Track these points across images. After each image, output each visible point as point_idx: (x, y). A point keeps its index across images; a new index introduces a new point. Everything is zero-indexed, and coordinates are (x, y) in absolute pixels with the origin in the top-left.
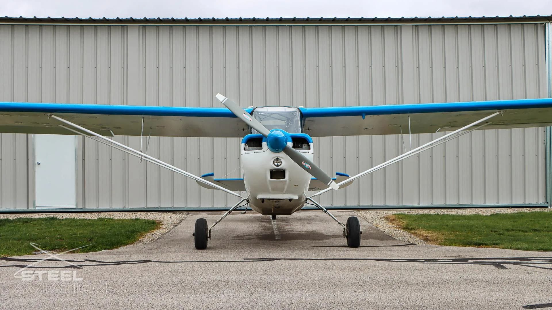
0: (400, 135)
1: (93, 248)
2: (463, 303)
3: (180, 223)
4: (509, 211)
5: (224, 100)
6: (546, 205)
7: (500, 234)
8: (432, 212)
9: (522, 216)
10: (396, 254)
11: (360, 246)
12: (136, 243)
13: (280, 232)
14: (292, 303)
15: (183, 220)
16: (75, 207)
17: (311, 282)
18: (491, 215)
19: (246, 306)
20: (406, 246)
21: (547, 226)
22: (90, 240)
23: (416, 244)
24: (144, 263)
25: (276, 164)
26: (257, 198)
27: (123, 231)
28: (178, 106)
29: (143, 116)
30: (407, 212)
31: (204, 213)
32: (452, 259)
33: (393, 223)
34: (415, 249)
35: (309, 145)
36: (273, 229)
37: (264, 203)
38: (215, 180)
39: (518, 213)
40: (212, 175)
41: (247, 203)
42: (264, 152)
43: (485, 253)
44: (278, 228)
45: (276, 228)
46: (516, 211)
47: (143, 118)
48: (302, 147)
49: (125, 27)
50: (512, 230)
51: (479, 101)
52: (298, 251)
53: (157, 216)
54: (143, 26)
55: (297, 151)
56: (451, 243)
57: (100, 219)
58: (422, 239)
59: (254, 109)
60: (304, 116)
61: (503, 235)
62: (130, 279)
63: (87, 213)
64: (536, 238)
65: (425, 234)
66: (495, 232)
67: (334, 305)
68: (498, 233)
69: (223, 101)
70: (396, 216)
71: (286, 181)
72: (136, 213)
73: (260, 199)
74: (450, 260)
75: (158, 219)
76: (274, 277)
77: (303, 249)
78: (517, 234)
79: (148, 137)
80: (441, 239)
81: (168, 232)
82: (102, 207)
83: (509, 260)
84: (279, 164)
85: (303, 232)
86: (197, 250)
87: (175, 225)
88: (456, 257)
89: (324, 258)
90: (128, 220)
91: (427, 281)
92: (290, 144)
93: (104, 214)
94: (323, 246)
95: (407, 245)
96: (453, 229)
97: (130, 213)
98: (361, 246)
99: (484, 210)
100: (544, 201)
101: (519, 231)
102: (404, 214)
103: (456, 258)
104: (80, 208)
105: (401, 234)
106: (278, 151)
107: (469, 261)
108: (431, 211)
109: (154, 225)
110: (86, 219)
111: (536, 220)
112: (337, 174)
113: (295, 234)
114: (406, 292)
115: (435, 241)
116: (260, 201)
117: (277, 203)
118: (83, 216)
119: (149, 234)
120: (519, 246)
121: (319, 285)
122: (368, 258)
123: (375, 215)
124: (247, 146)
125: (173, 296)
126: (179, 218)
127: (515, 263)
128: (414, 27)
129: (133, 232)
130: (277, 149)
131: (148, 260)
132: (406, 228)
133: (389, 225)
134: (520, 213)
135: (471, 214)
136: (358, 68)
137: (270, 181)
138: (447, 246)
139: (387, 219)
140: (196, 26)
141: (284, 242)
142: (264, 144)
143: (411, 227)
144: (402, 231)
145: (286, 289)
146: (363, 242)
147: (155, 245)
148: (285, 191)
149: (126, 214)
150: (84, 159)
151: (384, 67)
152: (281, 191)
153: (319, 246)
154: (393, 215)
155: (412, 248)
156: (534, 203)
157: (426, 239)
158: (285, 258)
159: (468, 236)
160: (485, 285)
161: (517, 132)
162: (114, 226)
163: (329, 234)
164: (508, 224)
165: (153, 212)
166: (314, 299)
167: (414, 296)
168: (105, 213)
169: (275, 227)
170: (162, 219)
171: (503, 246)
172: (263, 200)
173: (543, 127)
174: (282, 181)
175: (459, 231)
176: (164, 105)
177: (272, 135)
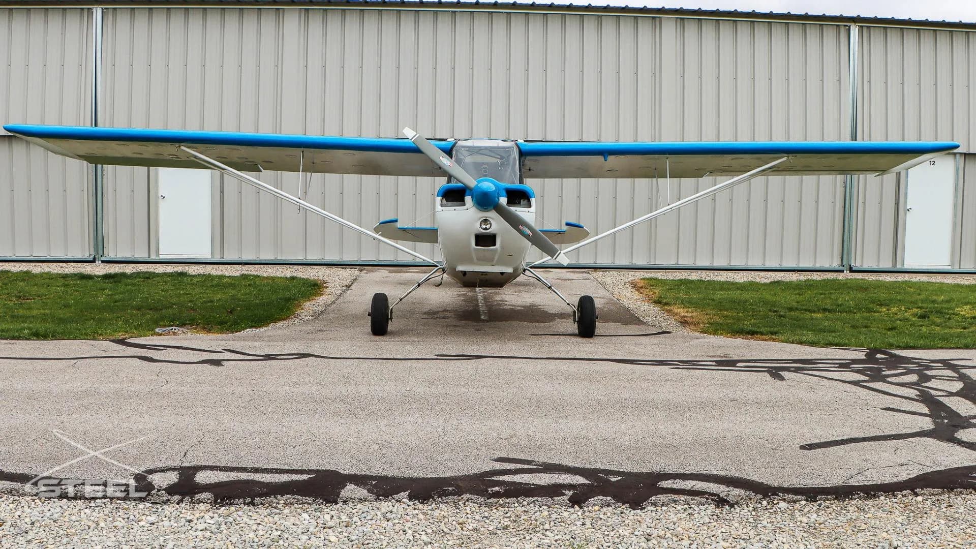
0: (655, 179)
1: (235, 326)
2: (725, 441)
3: (351, 285)
4: (794, 277)
5: (414, 136)
6: (842, 268)
7: (781, 316)
8: (694, 276)
9: (811, 285)
10: (642, 351)
11: (595, 334)
12: (292, 318)
13: (487, 306)
14: (500, 438)
15: (355, 280)
16: (210, 256)
17: (528, 400)
18: (771, 283)
19: (439, 441)
20: (657, 336)
21: (840, 303)
22: (231, 312)
23: (669, 333)
24: (303, 359)
25: (484, 227)
26: (457, 270)
27: (274, 297)
28: (350, 135)
29: (302, 149)
30: (659, 275)
31: (384, 269)
32: (715, 361)
33: (641, 293)
34: (668, 341)
35: (529, 201)
36: (477, 300)
37: (466, 276)
38: (399, 229)
39: (805, 281)
40: (396, 221)
41: (443, 274)
42: (467, 209)
43: (759, 350)
44: (485, 298)
45: (482, 298)
46: (803, 277)
47: (303, 152)
48: (519, 203)
49: (281, 10)
50: (797, 309)
51: (762, 141)
52: (511, 342)
53: (320, 273)
54: (305, 9)
55: (513, 209)
56: (714, 329)
57: (244, 277)
58: (678, 321)
59: (456, 143)
60: (523, 154)
61: (784, 317)
62: (285, 388)
63: (227, 266)
64: (825, 323)
65: (682, 312)
66: (775, 311)
67: (557, 441)
68: (778, 314)
69: (412, 138)
70: (646, 282)
71: (496, 250)
72: (291, 266)
73: (461, 271)
74: (714, 363)
75: (321, 278)
76: (478, 390)
77: (519, 338)
78: (802, 316)
79: (309, 174)
80: (703, 323)
81: (334, 302)
82: (246, 257)
83: (789, 363)
84: (488, 227)
85: (518, 306)
86: (374, 337)
87: (345, 288)
88: (721, 357)
89: (545, 357)
90: (281, 277)
91: (682, 402)
92: (503, 200)
93: (249, 268)
94: (545, 333)
95: (659, 333)
96: (720, 306)
97: (284, 267)
98: (597, 336)
99: (762, 274)
100: (839, 263)
101: (806, 310)
102: (656, 279)
103: (722, 359)
104: (217, 258)
105: (651, 312)
106: (486, 210)
107: (738, 365)
108: (692, 274)
109: (315, 288)
110: (225, 276)
111: (827, 292)
112: (567, 224)
113: (507, 310)
114: (652, 422)
115: (695, 325)
116: (461, 274)
117: (484, 276)
118: (222, 271)
119: (308, 303)
120: (804, 338)
121: (537, 405)
122: (605, 357)
123: (618, 279)
124: (444, 200)
125: (342, 421)
126: (350, 277)
127: (797, 370)
128: (679, 20)
129: (288, 300)
130: (485, 206)
131: (307, 353)
132: (658, 302)
133: (636, 295)
134: (808, 280)
135: (745, 279)
136: (601, 74)
137: (475, 250)
138: (711, 334)
139: (634, 285)
140: (378, 10)
141: (492, 324)
142: (468, 199)
143: (664, 301)
144: (652, 306)
145: (493, 413)
146: (600, 327)
147: (318, 325)
148: (495, 262)
149: (278, 268)
150: (222, 192)
151: (637, 73)
152: (489, 261)
153: (540, 333)
154: (642, 279)
155: (664, 340)
156: (826, 266)
157: (684, 323)
158: (493, 355)
159: (739, 319)
160: (755, 410)
161: (809, 180)
162: (262, 289)
163: (553, 311)
164: (791, 298)
165: (315, 267)
166: (530, 433)
167: (662, 427)
168: (250, 266)
169: (480, 297)
170: (326, 278)
171: (783, 338)
172: (464, 273)
173: (843, 176)
174: (491, 250)
175: (727, 310)
176: (331, 134)
177: (479, 188)
